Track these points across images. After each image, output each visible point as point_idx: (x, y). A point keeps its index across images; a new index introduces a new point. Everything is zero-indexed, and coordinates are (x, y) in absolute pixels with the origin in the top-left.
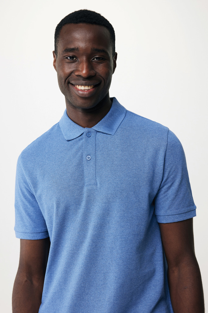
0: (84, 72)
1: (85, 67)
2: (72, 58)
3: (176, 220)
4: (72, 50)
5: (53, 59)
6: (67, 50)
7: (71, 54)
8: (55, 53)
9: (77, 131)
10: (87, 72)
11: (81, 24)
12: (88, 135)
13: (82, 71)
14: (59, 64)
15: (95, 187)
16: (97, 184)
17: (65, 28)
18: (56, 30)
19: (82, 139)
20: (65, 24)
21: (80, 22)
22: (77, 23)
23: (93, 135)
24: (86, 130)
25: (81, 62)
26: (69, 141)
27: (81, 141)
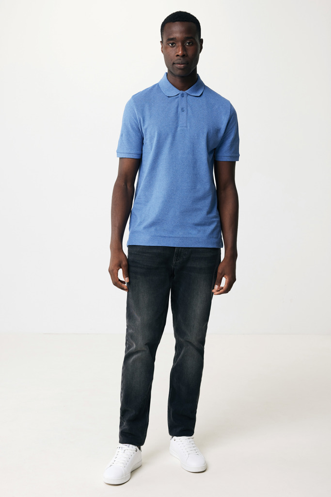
0: (180, 52)
1: (180, 49)
2: (172, 44)
3: (228, 160)
4: (172, 39)
5: (161, 46)
6: (169, 40)
7: (172, 42)
8: (162, 42)
9: (175, 92)
10: (182, 52)
11: (177, 23)
12: (182, 95)
13: (179, 52)
14: (164, 50)
15: (186, 128)
16: (187, 127)
17: (167, 25)
18: (162, 26)
19: (178, 97)
20: (167, 22)
21: (176, 21)
22: (174, 22)
23: (185, 96)
24: (181, 92)
25: (178, 46)
26: (169, 97)
27: (177, 99)
